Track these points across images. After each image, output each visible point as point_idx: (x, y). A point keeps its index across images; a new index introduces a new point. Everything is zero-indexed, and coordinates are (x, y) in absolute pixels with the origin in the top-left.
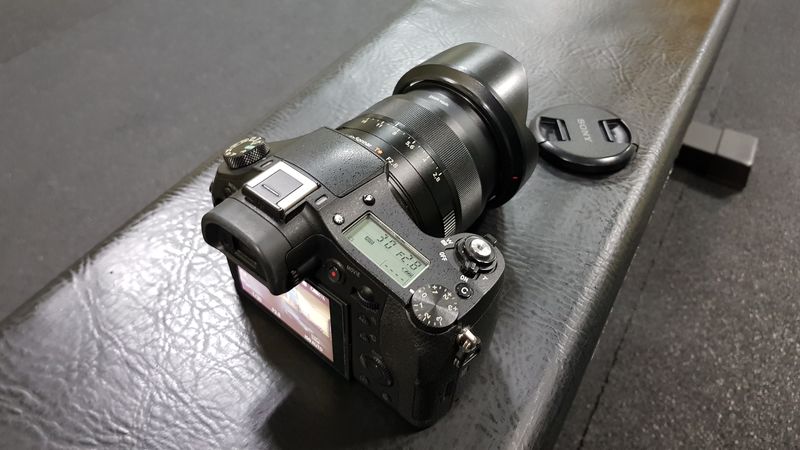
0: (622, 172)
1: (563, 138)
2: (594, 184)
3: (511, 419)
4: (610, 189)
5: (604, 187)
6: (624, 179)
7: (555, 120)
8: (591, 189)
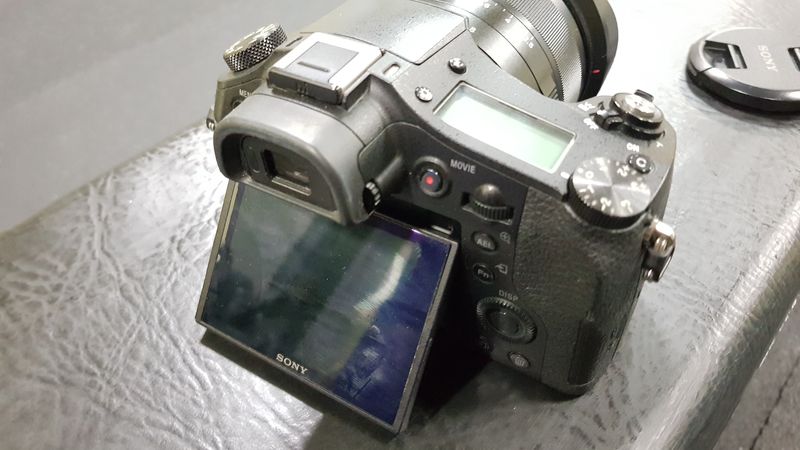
1: (736, 65)
3: (628, 425)
7: (725, 46)
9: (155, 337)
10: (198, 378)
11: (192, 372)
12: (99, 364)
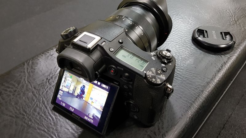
0: (228, 51)
2: (215, 54)
4: (222, 57)
5: (219, 56)
6: (228, 54)
7: (203, 30)
8: (214, 56)
9: (41, 106)
10: (52, 117)
11: (50, 116)
12: (26, 112)
